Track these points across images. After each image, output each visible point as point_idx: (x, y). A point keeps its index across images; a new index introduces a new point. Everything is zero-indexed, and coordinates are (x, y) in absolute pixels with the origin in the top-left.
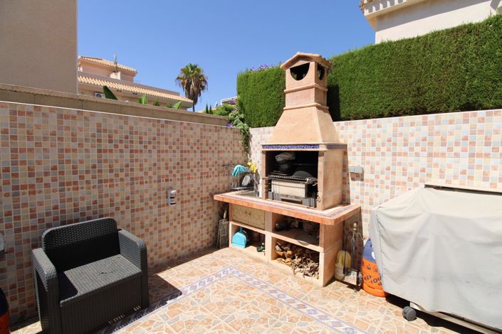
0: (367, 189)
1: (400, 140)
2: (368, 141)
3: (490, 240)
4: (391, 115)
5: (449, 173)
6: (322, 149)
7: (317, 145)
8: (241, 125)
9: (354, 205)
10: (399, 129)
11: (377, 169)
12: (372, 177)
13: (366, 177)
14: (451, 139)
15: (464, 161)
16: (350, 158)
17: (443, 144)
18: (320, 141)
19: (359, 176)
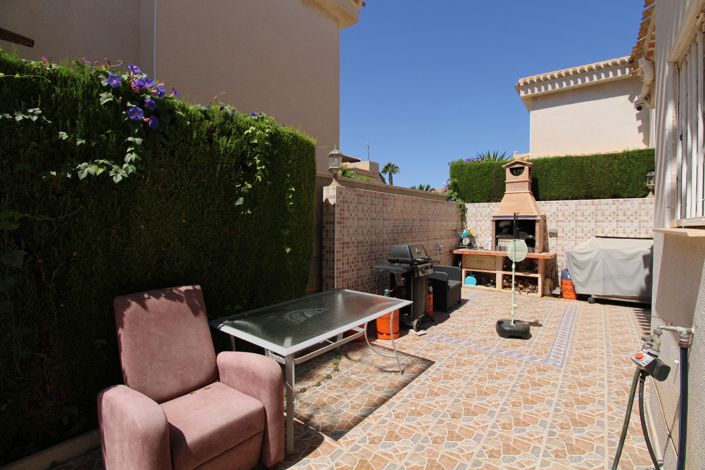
0: (559, 242)
1: (579, 213)
2: (560, 213)
3: (624, 258)
4: (572, 199)
5: (606, 230)
6: (538, 218)
7: (535, 216)
8: (460, 202)
9: (551, 253)
10: (579, 207)
11: (566, 230)
12: (563, 234)
13: (559, 235)
14: (607, 213)
15: (614, 224)
16: (548, 224)
17: (603, 215)
18: (536, 214)
19: (554, 235)
